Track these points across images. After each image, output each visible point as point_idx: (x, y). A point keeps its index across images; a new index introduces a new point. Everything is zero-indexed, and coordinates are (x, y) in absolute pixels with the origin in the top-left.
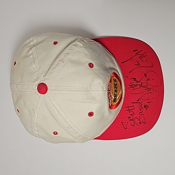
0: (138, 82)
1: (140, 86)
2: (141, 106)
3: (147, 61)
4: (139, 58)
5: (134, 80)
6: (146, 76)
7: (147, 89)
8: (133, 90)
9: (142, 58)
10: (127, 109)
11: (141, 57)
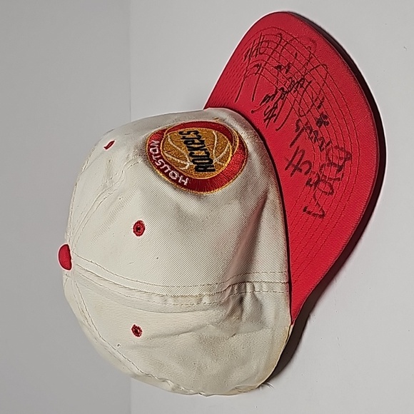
0: (275, 96)
1: (283, 98)
2: (311, 133)
5: (267, 102)
6: (280, 67)
7: (298, 86)
8: (275, 121)
9: (259, 51)
10: (291, 169)
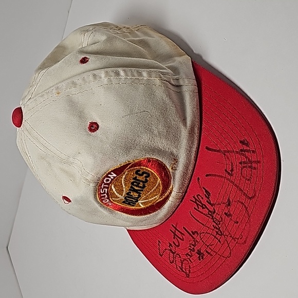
0: (210, 203)
1: (209, 214)
2: (193, 245)
3: (249, 180)
4: (240, 163)
5: (205, 195)
6: (229, 205)
7: (217, 229)
8: (195, 208)
9: (244, 167)
10: (173, 229)
11: (244, 163)
